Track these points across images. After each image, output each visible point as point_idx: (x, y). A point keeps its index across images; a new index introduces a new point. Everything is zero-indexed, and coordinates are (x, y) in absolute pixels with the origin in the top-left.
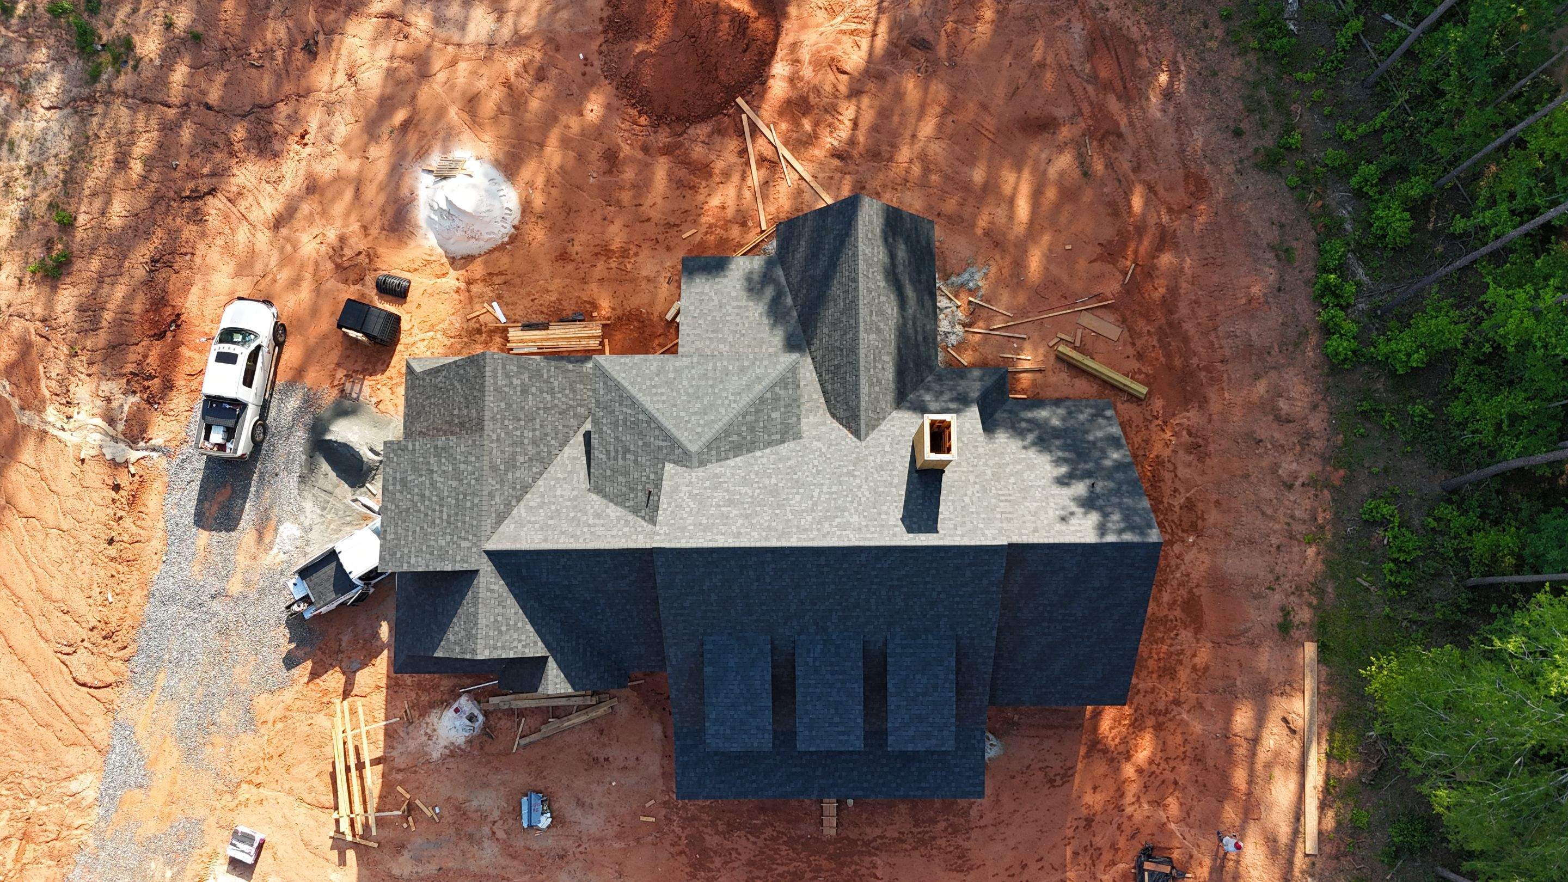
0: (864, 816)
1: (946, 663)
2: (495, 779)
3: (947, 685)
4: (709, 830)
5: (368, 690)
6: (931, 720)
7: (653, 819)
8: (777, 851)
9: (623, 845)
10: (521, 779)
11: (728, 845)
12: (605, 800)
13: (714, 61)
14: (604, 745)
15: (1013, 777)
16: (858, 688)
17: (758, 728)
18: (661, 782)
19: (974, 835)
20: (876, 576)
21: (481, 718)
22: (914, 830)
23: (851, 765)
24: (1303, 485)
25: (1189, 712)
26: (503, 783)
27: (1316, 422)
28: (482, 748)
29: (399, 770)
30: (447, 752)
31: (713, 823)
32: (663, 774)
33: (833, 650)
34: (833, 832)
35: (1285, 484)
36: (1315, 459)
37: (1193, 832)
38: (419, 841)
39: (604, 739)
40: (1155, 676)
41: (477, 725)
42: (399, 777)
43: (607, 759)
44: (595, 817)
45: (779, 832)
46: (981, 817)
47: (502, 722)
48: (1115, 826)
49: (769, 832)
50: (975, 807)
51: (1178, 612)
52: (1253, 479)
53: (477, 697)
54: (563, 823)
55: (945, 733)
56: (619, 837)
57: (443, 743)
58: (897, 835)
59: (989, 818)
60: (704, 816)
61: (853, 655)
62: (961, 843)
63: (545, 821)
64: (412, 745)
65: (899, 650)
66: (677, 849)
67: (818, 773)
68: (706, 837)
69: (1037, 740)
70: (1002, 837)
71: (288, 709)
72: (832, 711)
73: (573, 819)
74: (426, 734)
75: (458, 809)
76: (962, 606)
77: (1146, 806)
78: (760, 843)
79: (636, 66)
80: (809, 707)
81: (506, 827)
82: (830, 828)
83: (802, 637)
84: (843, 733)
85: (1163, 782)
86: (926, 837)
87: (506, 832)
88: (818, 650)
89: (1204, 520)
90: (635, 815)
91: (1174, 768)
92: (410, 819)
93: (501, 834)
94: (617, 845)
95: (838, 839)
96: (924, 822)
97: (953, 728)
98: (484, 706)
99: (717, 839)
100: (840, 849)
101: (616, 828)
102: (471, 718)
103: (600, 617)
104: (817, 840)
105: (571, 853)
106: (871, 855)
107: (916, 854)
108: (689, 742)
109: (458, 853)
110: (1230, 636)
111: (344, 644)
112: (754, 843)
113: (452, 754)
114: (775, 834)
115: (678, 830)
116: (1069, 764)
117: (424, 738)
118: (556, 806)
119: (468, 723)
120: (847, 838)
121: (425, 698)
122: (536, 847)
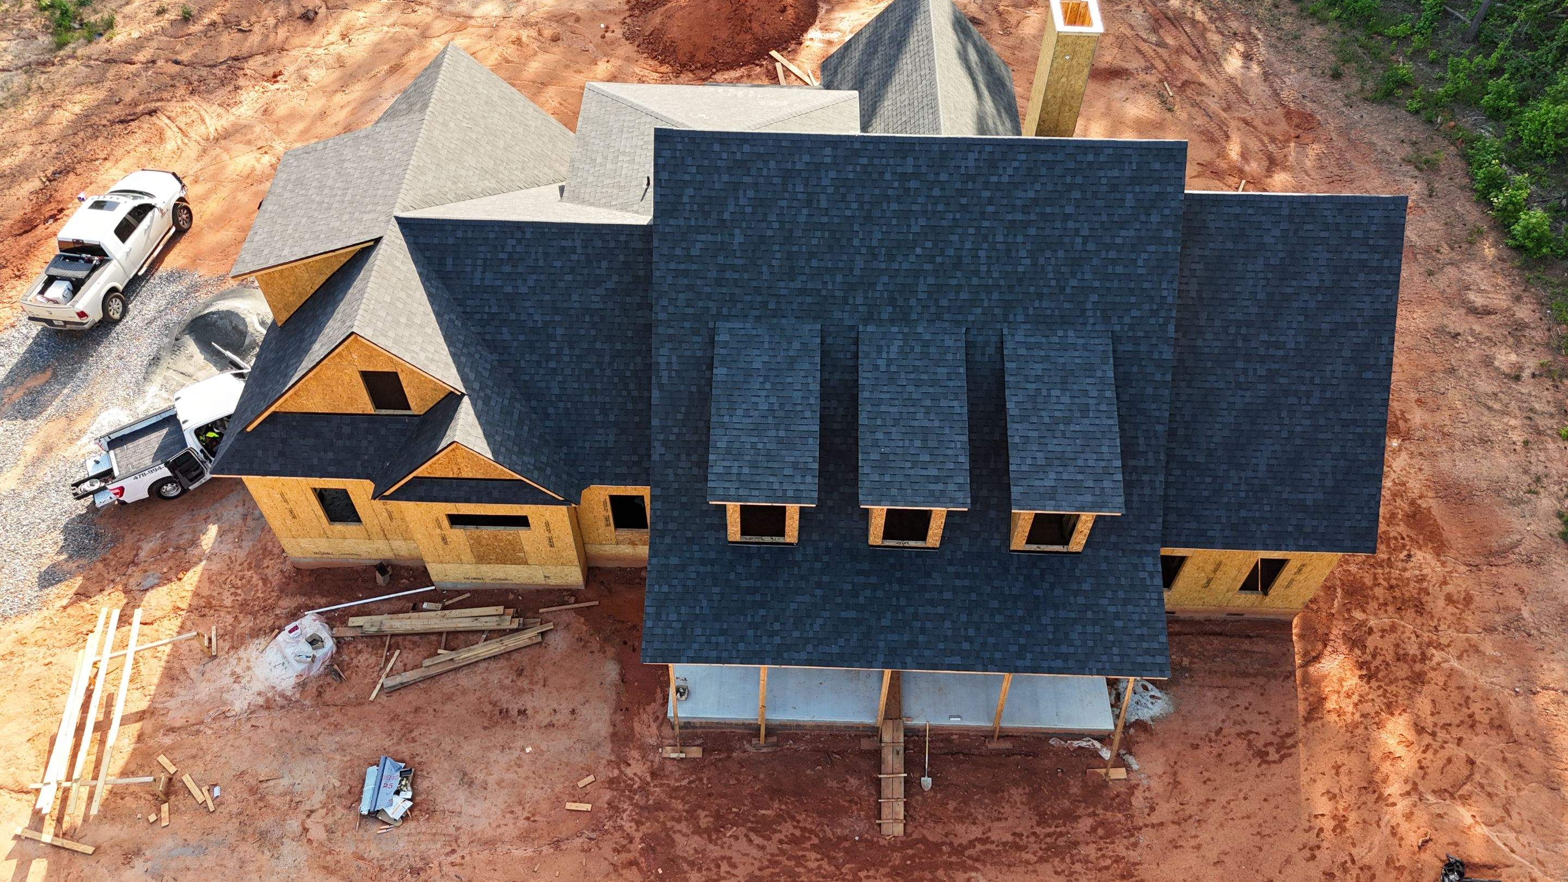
0: (952, 805)
1: (1099, 374)
2: (328, 742)
3: (1103, 407)
4: (682, 826)
5: (159, 614)
6: (1080, 463)
7: (588, 807)
8: (800, 861)
9: (530, 852)
10: (375, 740)
11: (715, 851)
12: (511, 776)
13: (749, 11)
14: (522, 691)
15: (1196, 747)
16: (960, 407)
17: (795, 466)
18: (608, 747)
19: (1144, 838)
20: (990, 201)
21: (329, 644)
22: (1038, 830)
23: (940, 610)
24: (1534, 376)
25: (1459, 658)
26: (342, 749)
27: (1524, 312)
28: (320, 694)
29: (172, 730)
30: (261, 701)
31: (691, 816)
32: (614, 735)
33: (918, 349)
34: (899, 829)
35: (1507, 376)
36: (1539, 349)
37: (1524, 839)
38: (170, 843)
39: (524, 683)
40: (1390, 609)
41: (320, 653)
42: (168, 741)
43: (522, 712)
44: (487, 804)
45: (804, 829)
46: (1152, 809)
47: (362, 658)
48: (1387, 831)
49: (787, 829)
50: (1139, 793)
51: (1402, 528)
52: (1461, 372)
53: (331, 620)
54: (431, 813)
55: (1106, 484)
56: (524, 838)
57: (257, 686)
58: (1009, 838)
59: (1164, 811)
60: (678, 805)
61: (950, 356)
62: (1124, 853)
63: (398, 807)
64: (204, 690)
65: (1022, 351)
66: (624, 856)
67: (885, 622)
68: (678, 838)
69: (1225, 693)
70: (1193, 842)
71: (22, 642)
72: (918, 443)
73: (448, 807)
74: (233, 673)
75: (253, 791)
76: (1119, 269)
77: (1432, 798)
78: (772, 847)
79: (662, 23)
80: (880, 436)
81: (329, 820)
82: (893, 828)
83: (870, 328)
84: (937, 479)
85: (1449, 761)
86: (1061, 842)
87: (330, 831)
88: (894, 349)
89: (1406, 421)
90: (557, 802)
91: (1460, 740)
92: (165, 807)
93: (318, 833)
94: (518, 853)
95: (907, 842)
96: (1054, 817)
97: (1119, 477)
98: (341, 631)
99: (696, 841)
100: (912, 858)
101: (522, 823)
102: (314, 642)
103: (552, 364)
104: (871, 844)
105: (435, 865)
106: (966, 869)
107: (1046, 868)
108: (674, 561)
109: (232, 863)
110: (1491, 553)
111: (142, 554)
112: (762, 848)
113: (268, 706)
114: (798, 833)
115: (629, 826)
116: (1285, 729)
117: (227, 681)
118: (423, 784)
119: (307, 649)
120: (924, 840)
121: (246, 623)
122: (375, 854)
